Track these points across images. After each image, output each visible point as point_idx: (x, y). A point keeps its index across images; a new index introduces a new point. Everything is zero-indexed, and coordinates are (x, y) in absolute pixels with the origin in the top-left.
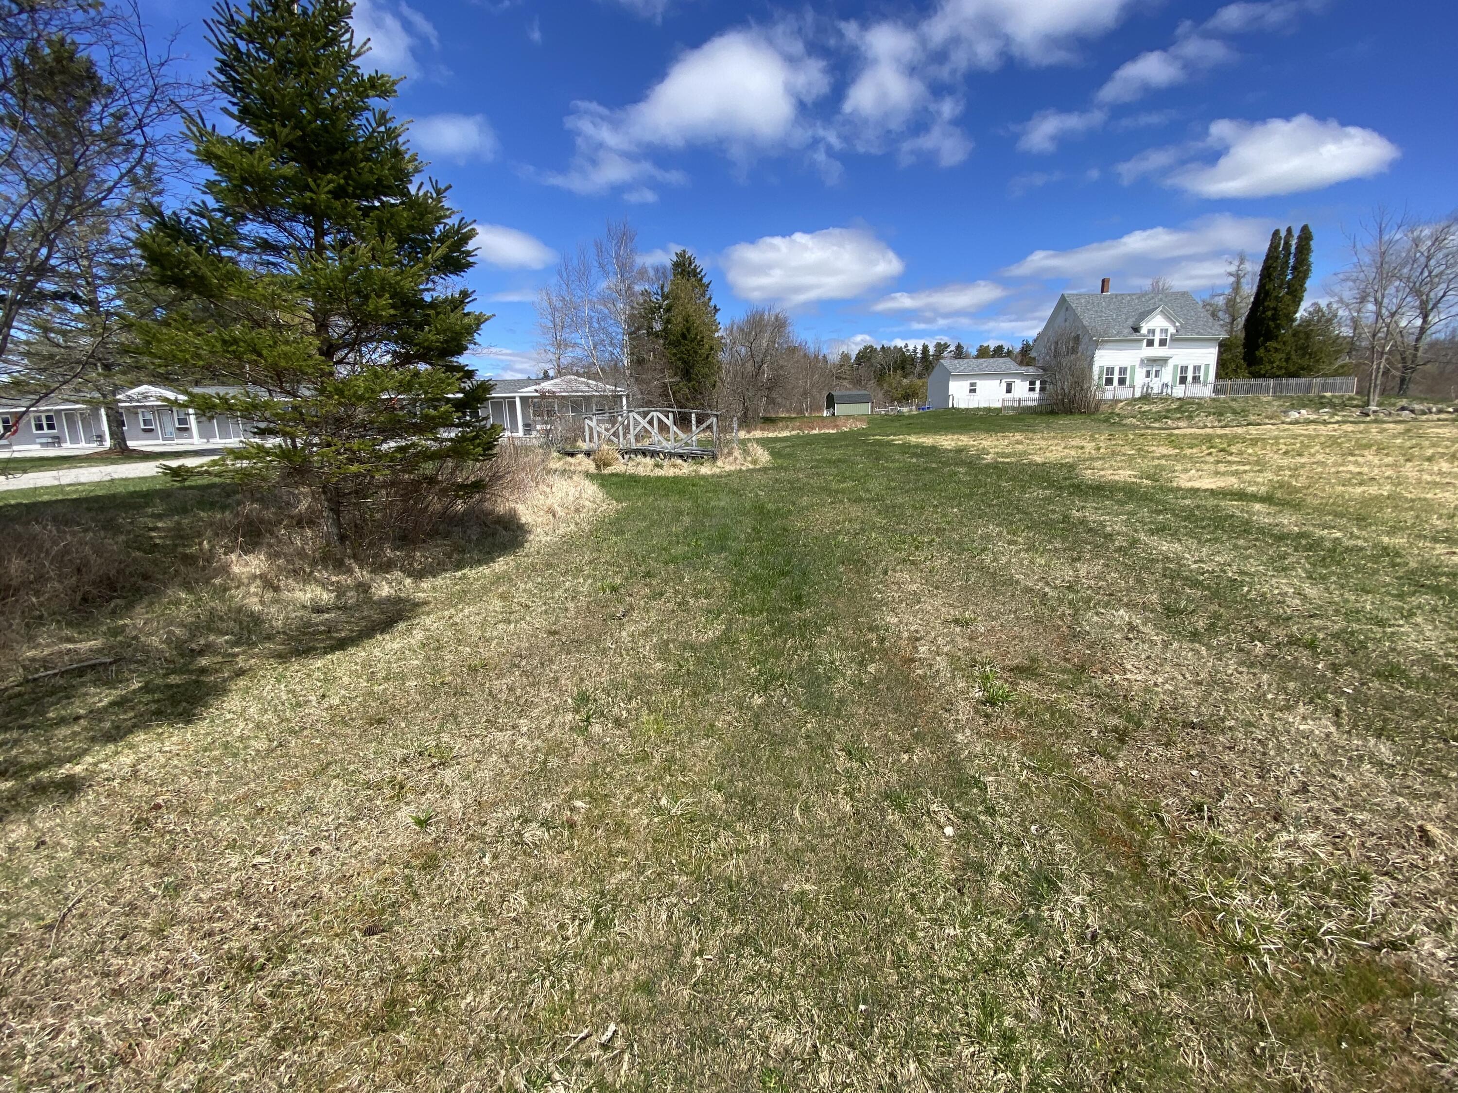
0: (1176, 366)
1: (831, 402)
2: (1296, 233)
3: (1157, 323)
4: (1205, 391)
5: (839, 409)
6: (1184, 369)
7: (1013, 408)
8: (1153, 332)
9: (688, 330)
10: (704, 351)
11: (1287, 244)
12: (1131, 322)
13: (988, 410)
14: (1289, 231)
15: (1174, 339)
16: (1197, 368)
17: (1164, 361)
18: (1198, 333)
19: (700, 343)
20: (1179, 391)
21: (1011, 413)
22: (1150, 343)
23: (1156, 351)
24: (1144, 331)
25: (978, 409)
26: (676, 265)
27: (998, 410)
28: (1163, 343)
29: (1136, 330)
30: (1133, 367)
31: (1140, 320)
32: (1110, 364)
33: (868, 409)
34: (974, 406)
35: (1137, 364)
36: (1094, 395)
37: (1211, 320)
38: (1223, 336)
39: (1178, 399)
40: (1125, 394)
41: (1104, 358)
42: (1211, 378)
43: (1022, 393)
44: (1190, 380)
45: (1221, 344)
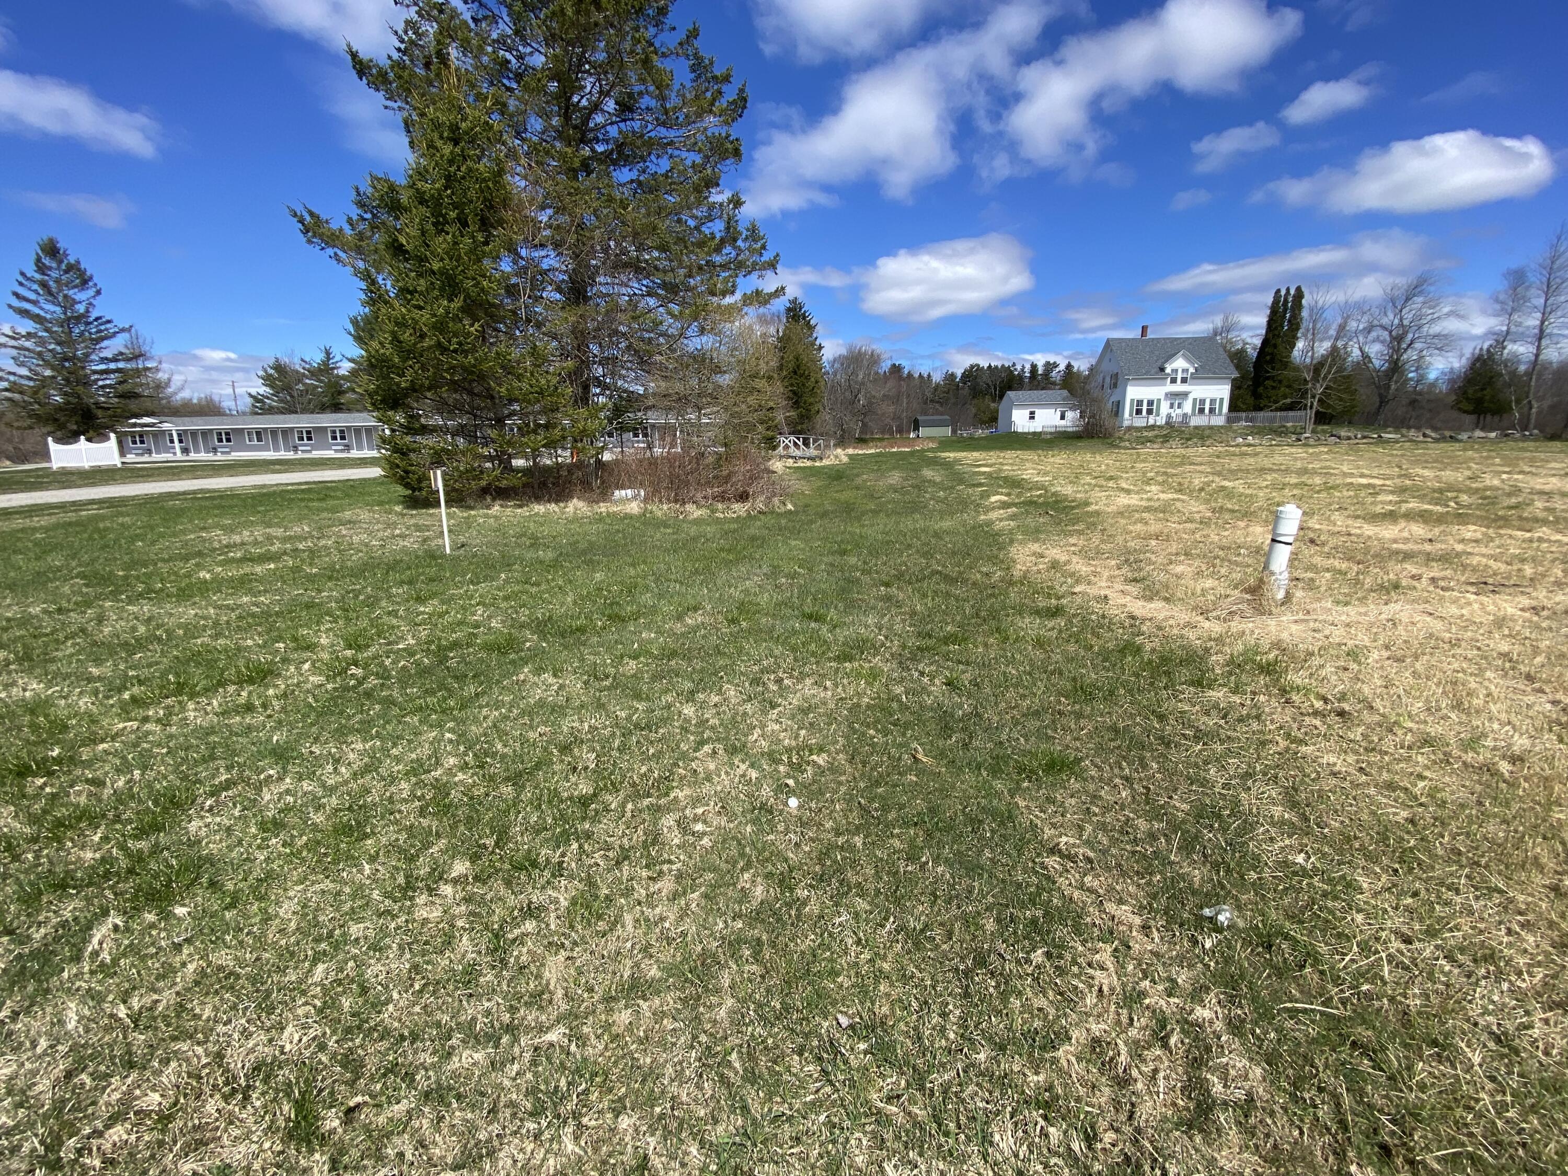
0: (1195, 400)
1: (916, 426)
2: (1292, 292)
3: (1179, 364)
4: (1219, 421)
5: (923, 431)
6: (1203, 402)
7: (1051, 433)
8: (1175, 371)
9: (798, 367)
10: (810, 384)
11: (1286, 301)
12: (1159, 364)
13: (1034, 433)
14: (1288, 290)
15: (1193, 377)
16: (1213, 401)
17: (1185, 395)
18: (1214, 373)
19: (808, 378)
20: (1196, 421)
21: (1049, 437)
22: (1174, 381)
23: (1179, 387)
24: (1168, 371)
25: (1029, 433)
26: (789, 310)
28: (1184, 380)
29: (1162, 369)
30: (1159, 400)
31: (1166, 361)
32: (1139, 397)
33: (948, 431)
34: (1026, 430)
35: (1162, 398)
36: (1126, 423)
37: (1228, 360)
38: (1236, 375)
39: (1196, 428)
40: (1151, 422)
41: (1135, 392)
42: (1225, 409)
43: (1071, 420)
44: (1207, 411)
45: (1234, 381)
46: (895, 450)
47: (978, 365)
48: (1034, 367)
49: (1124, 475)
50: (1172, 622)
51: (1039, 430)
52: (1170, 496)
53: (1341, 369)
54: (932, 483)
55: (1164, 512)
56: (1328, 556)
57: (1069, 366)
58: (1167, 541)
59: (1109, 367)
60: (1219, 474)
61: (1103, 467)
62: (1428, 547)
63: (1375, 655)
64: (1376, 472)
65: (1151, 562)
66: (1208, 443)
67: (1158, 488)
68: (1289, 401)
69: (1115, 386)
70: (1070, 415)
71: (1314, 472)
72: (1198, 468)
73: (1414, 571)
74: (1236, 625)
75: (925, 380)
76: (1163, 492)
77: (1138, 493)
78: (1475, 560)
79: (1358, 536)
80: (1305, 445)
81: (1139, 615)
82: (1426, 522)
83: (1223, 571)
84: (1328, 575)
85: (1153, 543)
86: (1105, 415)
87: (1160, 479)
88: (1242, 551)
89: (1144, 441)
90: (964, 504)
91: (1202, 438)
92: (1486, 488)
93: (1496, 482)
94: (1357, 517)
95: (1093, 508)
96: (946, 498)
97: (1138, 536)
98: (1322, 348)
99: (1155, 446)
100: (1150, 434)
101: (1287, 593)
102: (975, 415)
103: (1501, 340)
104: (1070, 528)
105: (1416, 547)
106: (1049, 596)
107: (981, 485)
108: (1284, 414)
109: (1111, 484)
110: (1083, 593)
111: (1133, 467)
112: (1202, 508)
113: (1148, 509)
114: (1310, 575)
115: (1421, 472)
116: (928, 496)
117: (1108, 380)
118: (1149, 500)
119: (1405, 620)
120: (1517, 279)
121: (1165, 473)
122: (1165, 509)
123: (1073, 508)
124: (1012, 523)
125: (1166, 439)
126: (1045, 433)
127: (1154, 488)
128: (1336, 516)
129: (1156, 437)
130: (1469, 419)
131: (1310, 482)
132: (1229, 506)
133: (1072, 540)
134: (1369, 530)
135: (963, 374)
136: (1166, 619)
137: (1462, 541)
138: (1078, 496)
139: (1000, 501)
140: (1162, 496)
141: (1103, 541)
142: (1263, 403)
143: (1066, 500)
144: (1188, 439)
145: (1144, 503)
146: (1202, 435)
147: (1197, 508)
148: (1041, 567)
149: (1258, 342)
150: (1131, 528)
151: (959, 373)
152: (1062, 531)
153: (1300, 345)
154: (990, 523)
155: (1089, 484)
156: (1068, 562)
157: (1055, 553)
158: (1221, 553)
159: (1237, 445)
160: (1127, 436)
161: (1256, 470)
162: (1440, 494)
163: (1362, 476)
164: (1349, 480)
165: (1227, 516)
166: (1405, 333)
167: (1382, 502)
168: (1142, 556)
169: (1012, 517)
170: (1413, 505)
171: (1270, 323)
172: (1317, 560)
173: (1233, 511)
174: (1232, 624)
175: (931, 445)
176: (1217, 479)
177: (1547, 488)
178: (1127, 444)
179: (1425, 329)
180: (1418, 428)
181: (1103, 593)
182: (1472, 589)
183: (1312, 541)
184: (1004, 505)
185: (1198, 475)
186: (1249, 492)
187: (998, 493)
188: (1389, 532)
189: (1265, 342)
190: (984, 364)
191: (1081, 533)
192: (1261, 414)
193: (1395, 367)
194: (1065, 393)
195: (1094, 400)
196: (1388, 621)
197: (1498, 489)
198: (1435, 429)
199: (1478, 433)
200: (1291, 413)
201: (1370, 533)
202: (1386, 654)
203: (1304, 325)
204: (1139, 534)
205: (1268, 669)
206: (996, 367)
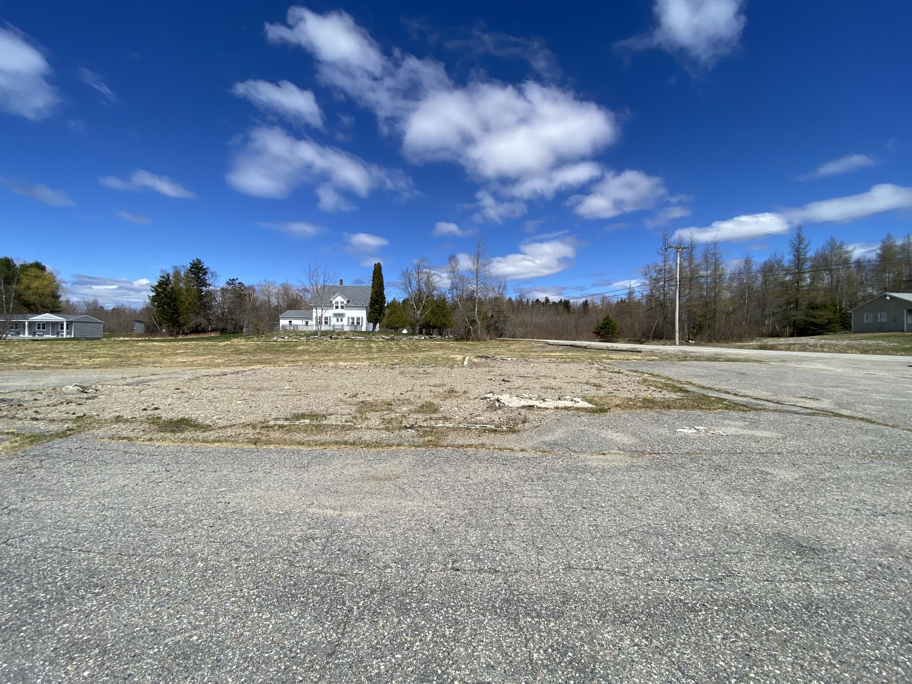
0: (349, 318)
3: (339, 299)
4: (363, 327)
6: (353, 319)
8: (337, 303)
12: (328, 299)
15: (347, 306)
16: (358, 319)
17: (344, 315)
18: (357, 304)
22: (337, 307)
23: (340, 311)
24: (334, 302)
28: (342, 307)
29: (331, 302)
30: (330, 317)
31: (332, 297)
32: (320, 315)
35: (332, 315)
38: (368, 306)
40: (327, 328)
41: (317, 313)
42: (365, 322)
44: (355, 323)
45: (368, 309)
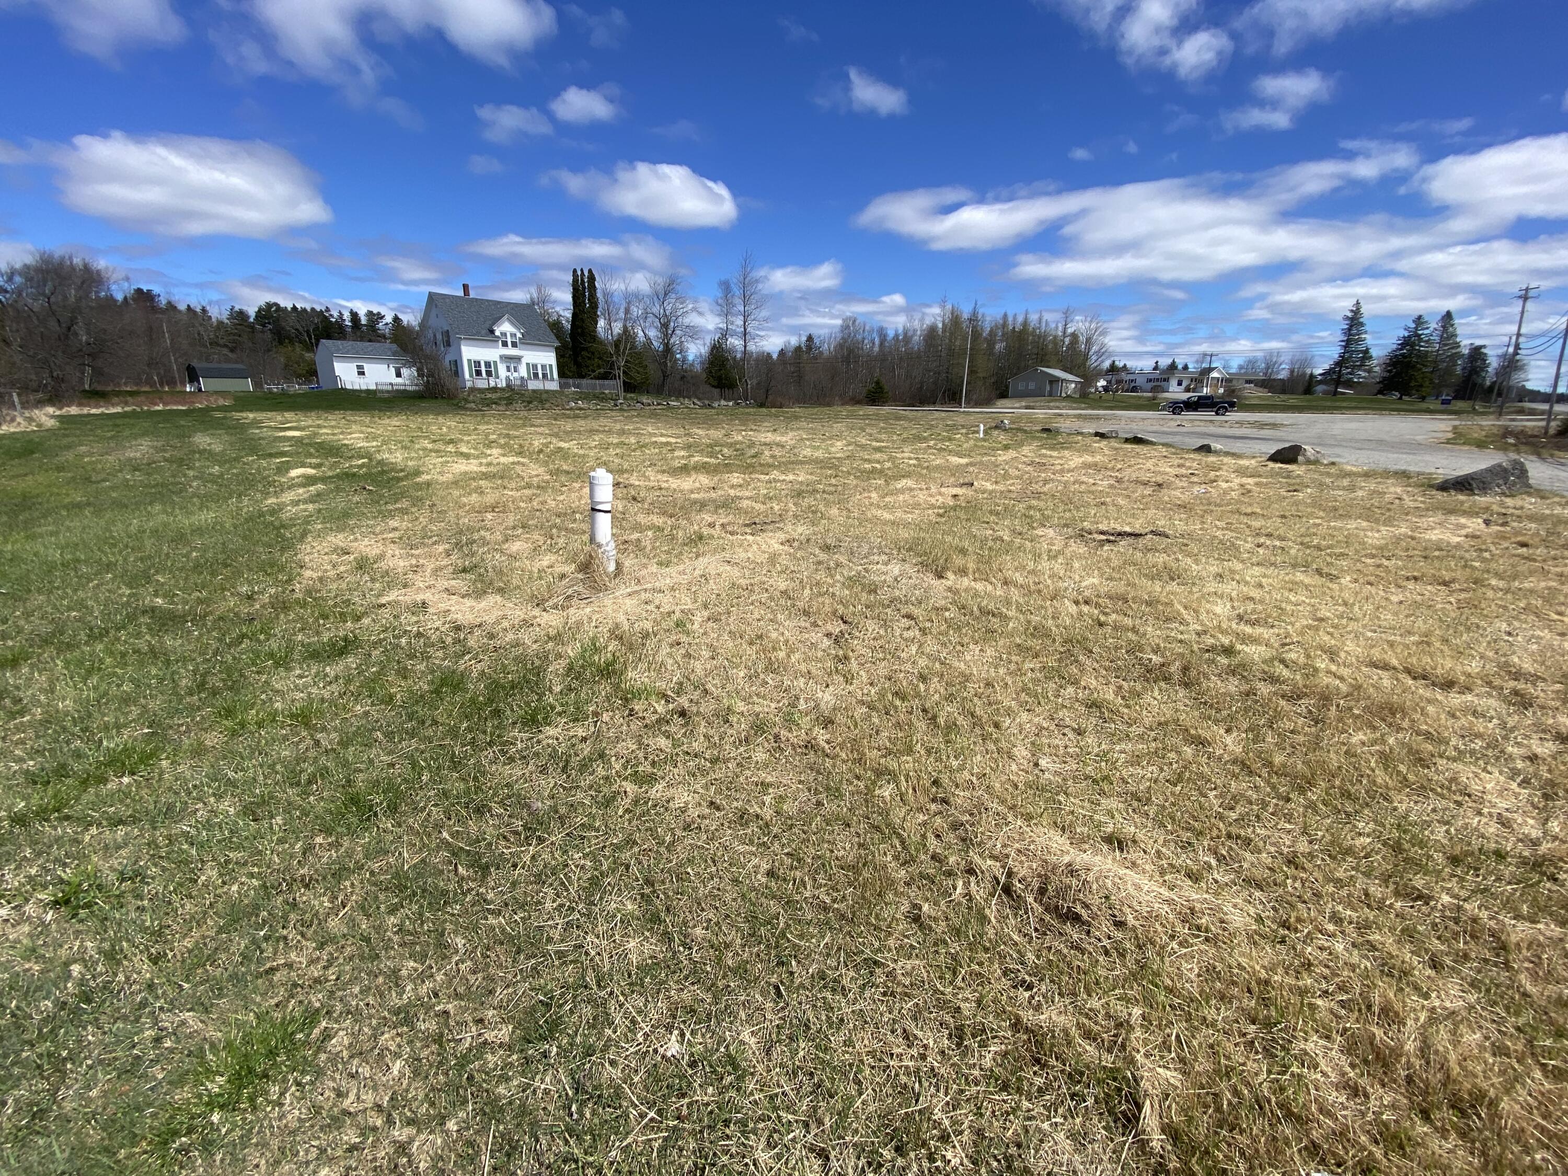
0: (528, 364)
1: (193, 376)
2: (586, 273)
3: (505, 327)
4: (553, 386)
5: (205, 384)
6: (535, 367)
7: (388, 392)
8: (504, 334)
11: (582, 280)
12: (487, 326)
13: (368, 391)
14: (582, 271)
15: (523, 343)
16: (543, 367)
17: (518, 359)
18: (539, 340)
20: (533, 385)
21: (386, 395)
22: (505, 344)
23: (511, 351)
24: (497, 333)
25: (361, 391)
27: (374, 392)
28: (514, 345)
29: (491, 332)
30: (495, 363)
31: (494, 324)
32: (477, 358)
33: (249, 384)
34: (357, 387)
35: (498, 360)
36: (469, 384)
37: (548, 330)
38: (557, 344)
39: (534, 391)
40: (492, 384)
41: (470, 352)
42: (556, 375)
43: (407, 378)
44: (540, 376)
45: (557, 350)
46: (160, 407)
47: (276, 304)
48: (354, 316)
49: (466, 438)
50: (505, 624)
51: (373, 387)
52: (511, 459)
53: (633, 347)
54: (209, 455)
55: (502, 478)
56: (649, 512)
57: (396, 319)
58: (504, 512)
59: (439, 323)
60: (556, 435)
61: (445, 429)
62: (713, 495)
63: (698, 619)
64: (670, 432)
65: (485, 543)
66: (547, 406)
67: (499, 451)
68: (602, 370)
69: (448, 344)
70: (405, 372)
71: (630, 433)
72: (540, 430)
73: (710, 520)
74: (576, 613)
75: (197, 317)
76: (504, 455)
77: (477, 457)
78: (745, 503)
79: (667, 489)
80: (621, 410)
81: (466, 623)
82: (708, 473)
83: (561, 541)
84: (650, 533)
85: (489, 516)
86: (443, 374)
87: (502, 441)
88: (578, 516)
89: (489, 403)
90: (248, 483)
91: (541, 402)
92: (736, 443)
93: (740, 438)
94: (664, 472)
95: (425, 477)
96: (222, 475)
97: (473, 510)
98: (617, 328)
99: (501, 408)
100: (494, 396)
101: (618, 564)
102: (286, 366)
103: (725, 334)
104: (390, 507)
105: (706, 496)
106: (343, 617)
107: (283, 454)
108: (601, 382)
109: (451, 448)
110: (394, 604)
111: (476, 429)
112: (541, 470)
113: (485, 476)
114: (636, 536)
115: (697, 431)
116: (191, 473)
117: (439, 337)
118: (489, 464)
119: (713, 572)
120: (726, 287)
121: (508, 436)
122: (502, 475)
123: (399, 479)
124: (311, 507)
125: (509, 401)
126: (382, 391)
127: (495, 452)
128: (650, 472)
129: (500, 399)
130: (716, 391)
131: (627, 441)
132: (565, 467)
133: (393, 523)
134: (674, 483)
135: (259, 313)
136: (498, 622)
137: (732, 487)
138: (410, 463)
139: (303, 476)
140: (503, 460)
141: (431, 521)
142: (584, 371)
143: (392, 470)
144: (530, 402)
145: (483, 469)
146: (538, 400)
147: (536, 471)
148: (342, 568)
149: (568, 314)
150: (464, 500)
151: (252, 312)
152: (380, 512)
153: (601, 323)
154: (281, 507)
155: (424, 449)
156: (381, 557)
157: (367, 546)
158: (558, 520)
159: (571, 409)
160: (471, 398)
161: (586, 431)
162: (712, 449)
163: (662, 435)
164: (654, 439)
165: (563, 478)
166: (669, 321)
167: (678, 457)
168: (476, 536)
169: (312, 500)
170: (697, 458)
171: (574, 297)
172: (642, 519)
173: (568, 473)
174: (572, 611)
175: (221, 402)
176: (554, 440)
177: (768, 440)
178: (473, 405)
179: (680, 320)
180: (689, 398)
181: (419, 598)
182: (748, 530)
183: (634, 499)
184: (310, 481)
185: (538, 437)
186: (581, 452)
187: (303, 465)
188: (686, 483)
189: (574, 315)
190: (286, 303)
191: (404, 512)
192: (584, 382)
193: (668, 349)
194: (394, 346)
195: (427, 357)
196: (701, 576)
197: (742, 443)
198: (699, 399)
199: (723, 403)
200: (606, 382)
201: (674, 486)
202: (706, 614)
203: (600, 306)
204: (473, 507)
205: (609, 671)
206: (304, 310)
